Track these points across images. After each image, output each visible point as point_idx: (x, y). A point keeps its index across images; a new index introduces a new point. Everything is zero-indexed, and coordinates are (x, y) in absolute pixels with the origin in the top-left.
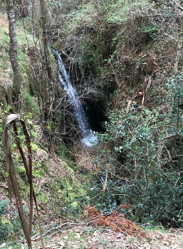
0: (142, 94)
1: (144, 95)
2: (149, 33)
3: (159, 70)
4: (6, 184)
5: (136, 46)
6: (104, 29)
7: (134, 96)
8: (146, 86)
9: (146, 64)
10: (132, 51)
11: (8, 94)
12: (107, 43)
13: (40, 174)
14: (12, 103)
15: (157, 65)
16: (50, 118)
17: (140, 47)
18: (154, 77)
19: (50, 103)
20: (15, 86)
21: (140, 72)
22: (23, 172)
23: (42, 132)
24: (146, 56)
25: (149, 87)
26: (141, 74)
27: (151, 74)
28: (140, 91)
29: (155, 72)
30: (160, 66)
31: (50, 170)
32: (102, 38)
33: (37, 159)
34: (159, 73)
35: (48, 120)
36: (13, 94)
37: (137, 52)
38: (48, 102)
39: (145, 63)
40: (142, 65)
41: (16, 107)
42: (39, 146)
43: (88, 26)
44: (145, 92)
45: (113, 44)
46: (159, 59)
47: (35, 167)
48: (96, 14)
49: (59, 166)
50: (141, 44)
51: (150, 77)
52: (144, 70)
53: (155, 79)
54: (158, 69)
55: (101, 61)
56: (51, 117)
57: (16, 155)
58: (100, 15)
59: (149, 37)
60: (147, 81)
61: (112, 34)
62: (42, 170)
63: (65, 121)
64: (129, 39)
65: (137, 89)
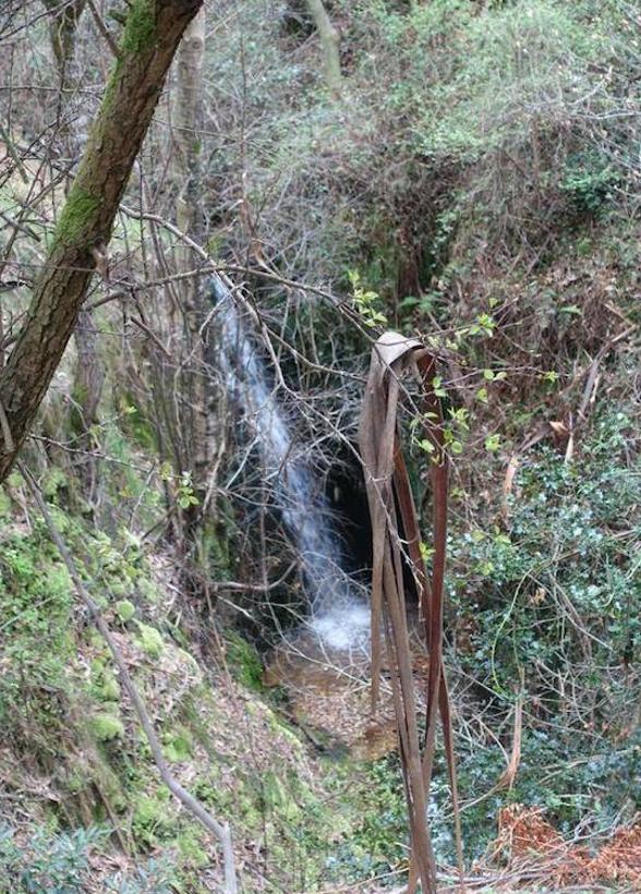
0: (563, 428)
1: (572, 434)
2: (584, 194)
3: (630, 335)
4: (50, 785)
5: (533, 243)
6: (401, 182)
7: (531, 438)
8: (579, 399)
9: (578, 311)
10: (519, 262)
11: (53, 426)
12: (415, 234)
13: (178, 749)
14: (66, 462)
15: (622, 316)
16: (207, 525)
17: (549, 246)
18: (611, 361)
19: (206, 463)
20: (79, 392)
21: (552, 343)
22: (111, 736)
23: (176, 581)
24: (575, 282)
25: (593, 399)
26: (556, 352)
27: (597, 348)
28: (553, 418)
29: (616, 343)
30: (632, 319)
31: (212, 732)
32: (397, 217)
33: (163, 687)
34: (631, 343)
35: (200, 531)
36: (73, 424)
37: (536, 267)
38: (200, 458)
39: (573, 309)
40: (559, 317)
41: (81, 477)
42: (166, 635)
43: (340, 168)
44: (574, 420)
45: (441, 236)
46: (626, 292)
47: (155, 717)
48: (369, 127)
49: (245, 718)
50: (552, 236)
51: (594, 363)
52: (566, 335)
53: (614, 370)
54: (624, 330)
55: (392, 306)
56: (211, 519)
57: (85, 669)
58: (387, 127)
59: (586, 206)
60: (581, 377)
61: (433, 199)
62: (186, 731)
63: (267, 535)
64: (507, 215)
65: (540, 411)
